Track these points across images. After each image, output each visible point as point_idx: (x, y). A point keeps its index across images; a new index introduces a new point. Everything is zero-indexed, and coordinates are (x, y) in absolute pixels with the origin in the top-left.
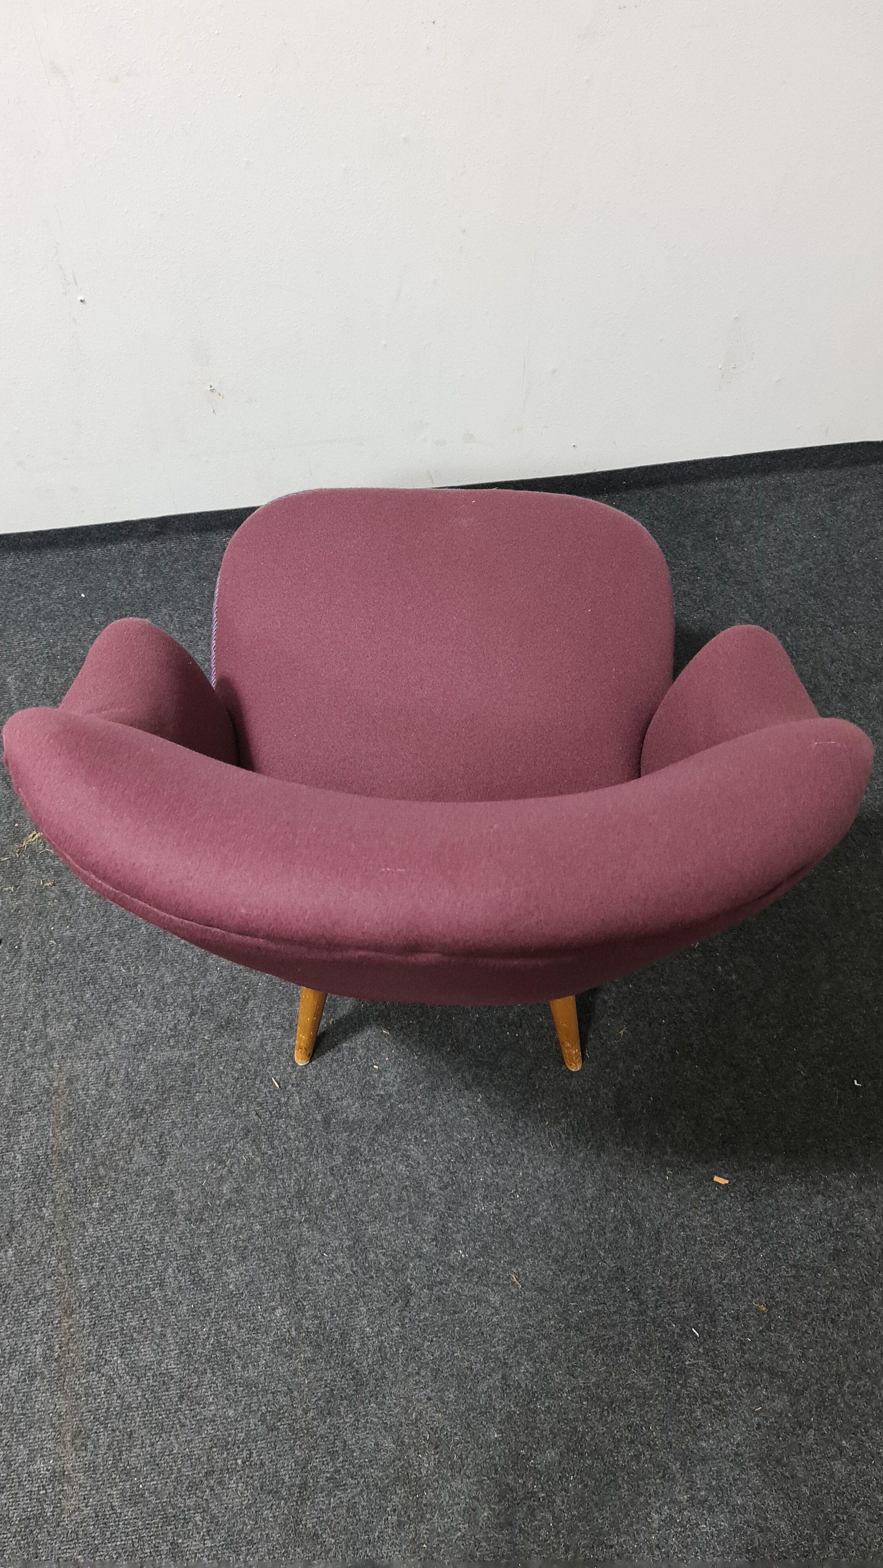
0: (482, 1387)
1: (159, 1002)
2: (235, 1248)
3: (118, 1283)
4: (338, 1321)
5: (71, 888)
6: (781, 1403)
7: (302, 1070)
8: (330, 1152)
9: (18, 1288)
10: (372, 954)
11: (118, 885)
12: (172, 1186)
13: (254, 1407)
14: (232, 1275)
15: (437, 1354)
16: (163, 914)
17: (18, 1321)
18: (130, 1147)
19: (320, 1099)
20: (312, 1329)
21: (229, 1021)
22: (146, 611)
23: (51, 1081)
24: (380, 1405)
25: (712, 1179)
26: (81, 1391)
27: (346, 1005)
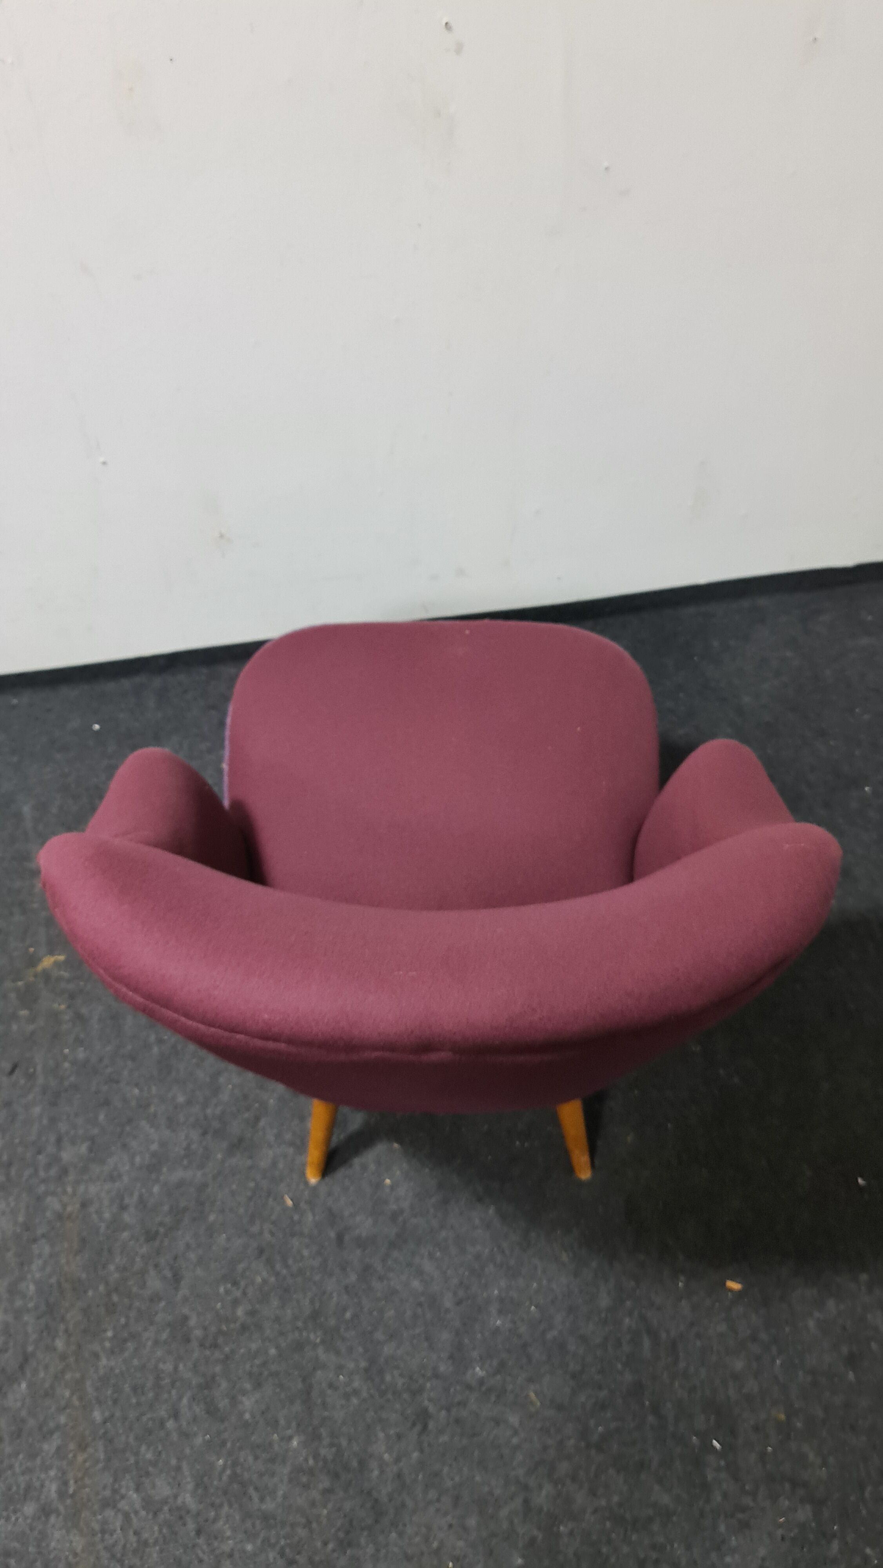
0: (504, 1513)
1: (172, 1123)
2: (250, 1374)
3: (132, 1415)
4: (356, 1448)
5: (84, 1011)
6: (804, 1513)
7: (314, 1189)
8: (344, 1269)
9: (32, 1423)
10: (387, 1054)
11: (149, 997)
12: (186, 1311)
13: (273, 1541)
14: (248, 1403)
15: (457, 1479)
16: (190, 1023)
17: (32, 1456)
18: (143, 1273)
19: (332, 1217)
20: (330, 1457)
21: (241, 1140)
22: (157, 740)
23: (64, 1206)
24: (401, 1535)
25: (724, 1284)
26: (97, 1527)
27: (356, 1120)
